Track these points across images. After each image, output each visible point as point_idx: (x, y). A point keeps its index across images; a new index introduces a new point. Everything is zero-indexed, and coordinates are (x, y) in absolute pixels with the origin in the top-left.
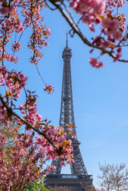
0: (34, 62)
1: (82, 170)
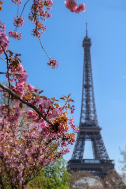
0: (37, 35)
1: (104, 155)
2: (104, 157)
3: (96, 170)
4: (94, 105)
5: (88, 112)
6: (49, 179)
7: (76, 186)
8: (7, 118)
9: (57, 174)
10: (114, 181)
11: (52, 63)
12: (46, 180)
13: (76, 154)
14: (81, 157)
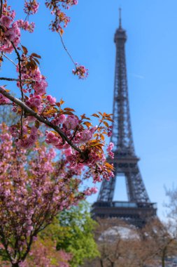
1: (142, 195)
2: (143, 198)
3: (131, 216)
4: (129, 125)
5: (121, 136)
6: (66, 229)
7: (103, 238)
8: (19, 141)
9: (77, 222)
10: (156, 232)
11: (79, 71)
12: (61, 229)
13: (103, 194)
14: (110, 198)
